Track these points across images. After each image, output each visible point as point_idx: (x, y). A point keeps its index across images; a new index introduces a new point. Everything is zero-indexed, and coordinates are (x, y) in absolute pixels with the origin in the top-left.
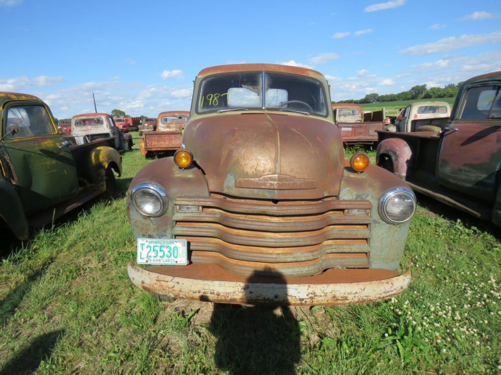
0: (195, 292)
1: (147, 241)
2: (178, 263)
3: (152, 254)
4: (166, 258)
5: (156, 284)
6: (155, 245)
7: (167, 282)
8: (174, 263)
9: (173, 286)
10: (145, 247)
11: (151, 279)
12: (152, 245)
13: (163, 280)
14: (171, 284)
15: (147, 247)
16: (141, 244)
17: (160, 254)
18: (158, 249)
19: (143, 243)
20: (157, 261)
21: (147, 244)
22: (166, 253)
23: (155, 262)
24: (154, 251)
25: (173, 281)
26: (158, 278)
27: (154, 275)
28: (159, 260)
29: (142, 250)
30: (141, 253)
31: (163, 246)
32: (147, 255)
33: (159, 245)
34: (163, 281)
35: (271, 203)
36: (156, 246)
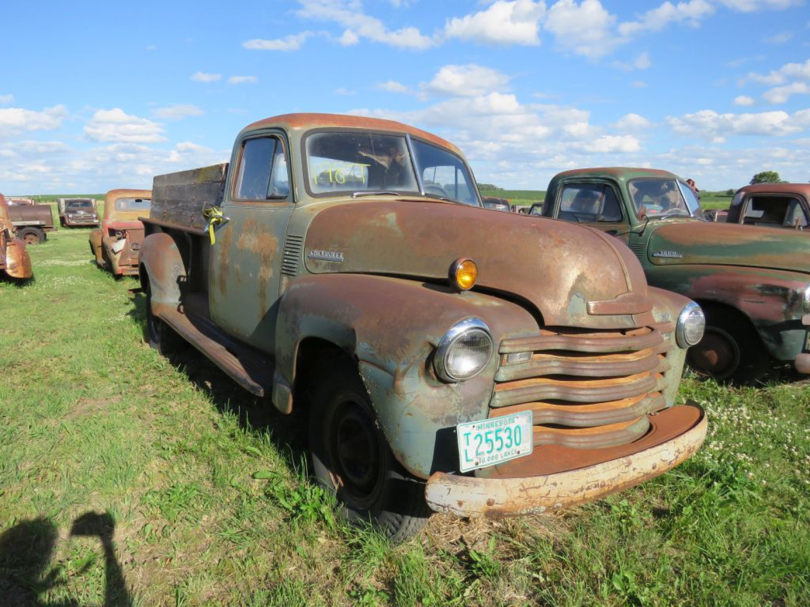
0: (577, 492)
1: (474, 427)
2: (521, 453)
3: (485, 447)
4: (505, 449)
5: (519, 497)
6: (487, 430)
7: (539, 487)
8: (515, 456)
9: (547, 493)
10: (471, 437)
11: (509, 492)
12: (482, 432)
13: (532, 486)
14: (544, 490)
15: (476, 438)
16: (465, 435)
17: (497, 444)
18: (492, 437)
19: (467, 432)
20: (492, 460)
21: (474, 432)
22: (506, 441)
23: (491, 461)
24: (487, 441)
25: (547, 483)
26: (523, 486)
27: (514, 484)
28: (496, 457)
29: (468, 444)
30: (466, 451)
31: (500, 430)
32: (477, 451)
33: (494, 429)
34: (532, 488)
35: (619, 334)
36: (490, 433)
